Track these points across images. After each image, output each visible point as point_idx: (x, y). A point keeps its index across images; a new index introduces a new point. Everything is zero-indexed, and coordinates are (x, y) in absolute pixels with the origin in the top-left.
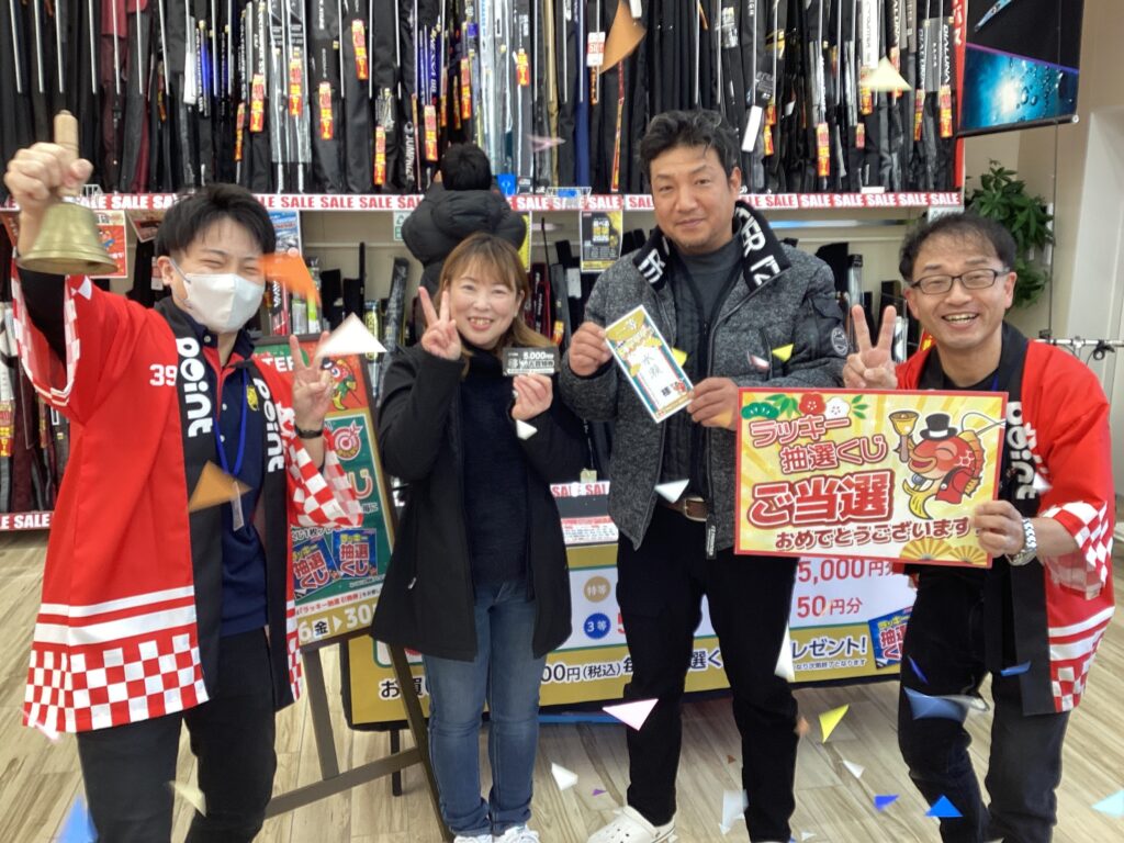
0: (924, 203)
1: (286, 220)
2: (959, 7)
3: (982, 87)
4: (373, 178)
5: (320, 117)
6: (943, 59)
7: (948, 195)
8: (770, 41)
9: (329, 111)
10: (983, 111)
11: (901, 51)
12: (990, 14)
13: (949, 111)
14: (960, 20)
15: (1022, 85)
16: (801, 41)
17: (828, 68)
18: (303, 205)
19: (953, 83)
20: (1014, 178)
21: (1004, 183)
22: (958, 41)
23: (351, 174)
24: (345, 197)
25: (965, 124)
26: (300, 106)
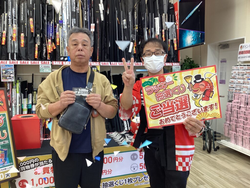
0: (171, 65)
1: (10, 67)
2: (177, 21)
3: (183, 38)
4: (34, 57)
5: (21, 41)
6: (174, 32)
7: (177, 63)
8: (134, 27)
9: (23, 40)
10: (184, 43)
11: (165, 30)
12: (184, 21)
13: (176, 44)
14: (178, 23)
15: (192, 37)
16: (142, 27)
17: (148, 33)
18: (15, 63)
19: (177, 38)
20: (191, 60)
21: (189, 61)
22: (177, 28)
23: (28, 56)
24: (27, 61)
25: (180, 47)
26: (16, 38)
